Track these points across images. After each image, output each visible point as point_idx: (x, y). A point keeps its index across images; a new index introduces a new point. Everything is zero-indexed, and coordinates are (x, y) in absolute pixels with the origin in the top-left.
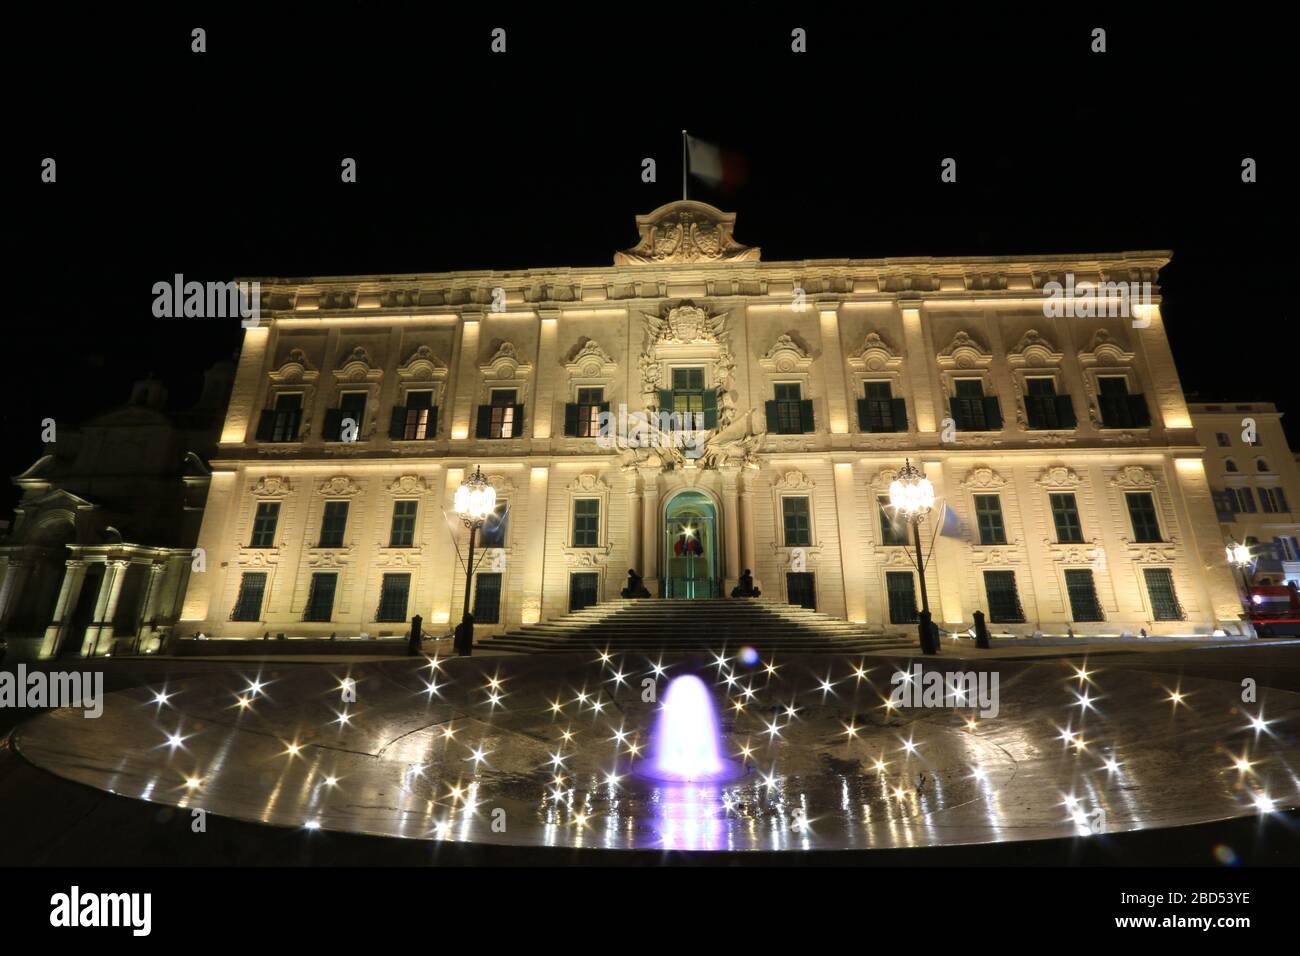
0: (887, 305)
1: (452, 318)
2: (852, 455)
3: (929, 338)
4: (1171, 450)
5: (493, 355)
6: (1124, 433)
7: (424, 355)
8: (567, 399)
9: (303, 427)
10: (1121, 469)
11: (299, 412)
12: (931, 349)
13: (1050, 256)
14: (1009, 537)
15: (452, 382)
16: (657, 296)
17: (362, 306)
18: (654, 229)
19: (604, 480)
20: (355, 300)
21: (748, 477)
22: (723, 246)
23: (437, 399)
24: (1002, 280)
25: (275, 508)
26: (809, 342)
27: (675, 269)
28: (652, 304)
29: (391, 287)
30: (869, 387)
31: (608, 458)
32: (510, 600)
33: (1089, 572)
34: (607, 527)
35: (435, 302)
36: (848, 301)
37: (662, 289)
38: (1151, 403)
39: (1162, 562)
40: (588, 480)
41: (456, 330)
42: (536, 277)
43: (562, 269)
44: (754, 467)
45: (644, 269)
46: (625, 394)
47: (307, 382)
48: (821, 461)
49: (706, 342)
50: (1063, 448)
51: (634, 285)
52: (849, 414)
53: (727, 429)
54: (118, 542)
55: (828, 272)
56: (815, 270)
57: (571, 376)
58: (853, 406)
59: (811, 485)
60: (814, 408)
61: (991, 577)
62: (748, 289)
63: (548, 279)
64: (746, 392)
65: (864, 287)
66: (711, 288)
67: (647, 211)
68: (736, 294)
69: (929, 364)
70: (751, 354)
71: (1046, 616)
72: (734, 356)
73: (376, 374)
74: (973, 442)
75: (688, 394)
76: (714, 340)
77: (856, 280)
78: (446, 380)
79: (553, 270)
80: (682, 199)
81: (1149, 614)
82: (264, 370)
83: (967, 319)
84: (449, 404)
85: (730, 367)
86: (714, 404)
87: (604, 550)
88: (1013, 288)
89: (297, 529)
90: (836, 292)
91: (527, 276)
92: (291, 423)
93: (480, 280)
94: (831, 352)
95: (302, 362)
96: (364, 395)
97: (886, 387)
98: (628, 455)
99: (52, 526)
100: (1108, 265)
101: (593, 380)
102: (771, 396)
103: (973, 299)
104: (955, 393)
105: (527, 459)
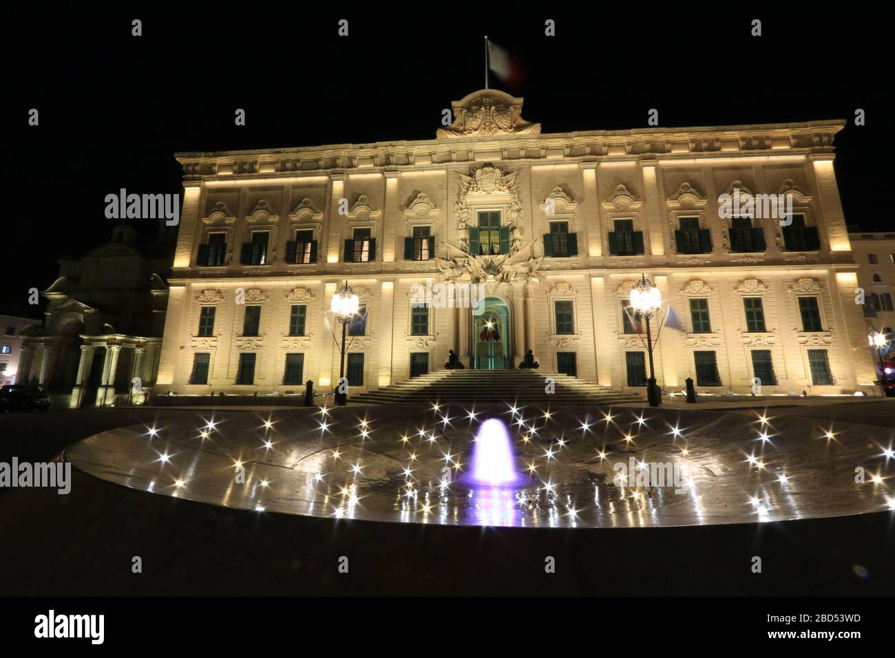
0: (632, 164)
1: (324, 178)
2: (604, 271)
3: (662, 190)
4: (834, 266)
5: (354, 204)
6: (801, 255)
7: (306, 205)
8: (406, 235)
9: (228, 255)
10: (796, 280)
11: (224, 246)
12: (663, 196)
13: (753, 126)
14: (713, 328)
15: (326, 223)
16: (467, 160)
17: (262, 171)
18: (465, 111)
20: (257, 167)
21: (531, 287)
22: (514, 123)
23: (316, 235)
24: (717, 144)
25: (213, 310)
26: (575, 192)
27: (479, 141)
28: (464, 166)
29: (283, 157)
30: (617, 223)
31: (434, 274)
32: (370, 370)
33: (768, 352)
34: (434, 322)
35: (312, 167)
36: (603, 162)
37: (471, 156)
38: (821, 233)
39: (821, 345)
41: (328, 187)
42: (382, 149)
43: (400, 142)
44: (536, 280)
45: (458, 141)
46: (446, 231)
47: (228, 225)
48: (582, 276)
49: (502, 192)
50: (755, 266)
51: (450, 152)
52: (602, 243)
53: (516, 254)
54: (112, 333)
55: (590, 140)
56: (580, 139)
57: (408, 218)
58: (606, 237)
59: (574, 292)
60: (578, 238)
61: (698, 356)
62: (532, 154)
63: (390, 149)
64: (530, 228)
65: (616, 151)
66: (505, 154)
68: (523, 158)
69: (661, 207)
70: (534, 201)
71: (736, 381)
72: (521, 202)
73: (274, 219)
74: (690, 262)
75: (489, 230)
76: (507, 191)
77: (610, 146)
78: (322, 223)
79: (393, 143)
80: (485, 88)
81: (810, 380)
82: (199, 217)
83: (690, 173)
84: (324, 239)
85: (519, 211)
86: (508, 237)
87: (432, 337)
88: (725, 150)
89: (228, 326)
90: (595, 154)
91: (376, 147)
92: (219, 254)
93: (344, 151)
94: (591, 199)
95: (224, 211)
96: (268, 233)
97: (629, 223)
98: (448, 273)
99: (69, 324)
100: (797, 132)
101: (423, 221)
102: (548, 230)
103: (695, 158)
104: (679, 227)
105: (379, 276)
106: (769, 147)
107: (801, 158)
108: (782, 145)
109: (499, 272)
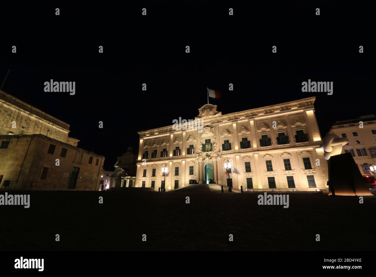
0: (247, 120)
1: (169, 134)
2: (239, 154)
3: (256, 125)
4: (314, 146)
5: (175, 140)
6: (302, 143)
7: (165, 142)
8: (188, 147)
9: (149, 156)
10: (302, 152)
11: (148, 154)
12: (256, 129)
13: (283, 103)
14: (274, 170)
15: (169, 146)
17: (155, 134)
18: (202, 111)
19: (194, 162)
21: (218, 160)
22: (214, 113)
23: (167, 150)
24: (273, 111)
25: (146, 170)
26: (231, 131)
27: (205, 119)
29: (159, 130)
30: (243, 139)
31: (195, 158)
32: (180, 185)
33: (292, 177)
34: (195, 171)
35: (166, 132)
36: (239, 121)
38: (310, 135)
39: (311, 174)
40: (191, 163)
41: (170, 136)
44: (219, 158)
46: (197, 145)
47: (149, 148)
48: (233, 156)
49: (210, 133)
50: (287, 148)
52: (239, 145)
53: (215, 150)
54: (128, 176)
55: (234, 115)
56: (231, 115)
57: (188, 143)
58: (239, 143)
59: (231, 161)
60: (231, 144)
61: (269, 179)
62: (219, 121)
64: (219, 143)
65: (242, 117)
66: (212, 122)
67: (200, 108)
68: (216, 123)
69: (255, 132)
70: (220, 135)
71: (282, 187)
72: (216, 135)
73: (158, 146)
74: (265, 149)
75: (208, 144)
76: (212, 133)
77: (240, 116)
78: (168, 146)
80: (207, 104)
81: (308, 186)
82: (143, 147)
83: (265, 121)
84: (169, 150)
85: (215, 138)
86: (212, 146)
87: (194, 175)
88: (275, 112)
89: (149, 173)
90: (236, 119)
92: (147, 156)
94: (235, 132)
95: (148, 145)
96: (157, 150)
97: (246, 139)
98: (197, 157)
99: (119, 174)
100: (299, 103)
101: (191, 143)
102: (223, 143)
103: (266, 116)
104: (261, 138)
105: (182, 159)
106: (290, 109)
107: (302, 111)
108: (295, 107)
109: (210, 156)
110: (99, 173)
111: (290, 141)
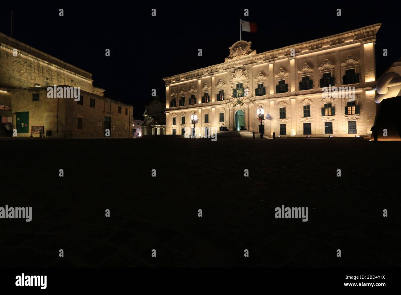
0: (287, 59)
1: (196, 79)
2: (274, 99)
3: (297, 66)
4: (365, 89)
5: (203, 86)
6: (350, 85)
7: (193, 88)
8: (217, 94)
9: (177, 104)
11: (176, 101)
12: (297, 69)
13: (335, 35)
14: (311, 115)
16: (233, 68)
17: (182, 80)
18: (233, 50)
19: (224, 109)
20: (180, 79)
21: (250, 106)
22: (248, 51)
23: (196, 96)
24: (320, 45)
25: (175, 118)
26: (266, 73)
27: (236, 61)
28: (232, 70)
29: (186, 75)
30: (280, 82)
31: (225, 104)
33: (331, 123)
34: (225, 118)
35: (192, 77)
36: (276, 60)
37: (234, 66)
39: (354, 119)
40: (221, 109)
41: (197, 81)
42: (209, 68)
43: (214, 66)
44: (252, 104)
45: (231, 62)
46: (228, 91)
47: (176, 96)
48: (267, 101)
49: (243, 77)
51: (228, 66)
52: (274, 89)
53: (248, 96)
54: (158, 124)
55: (271, 53)
56: (268, 54)
57: (218, 88)
58: (275, 87)
59: (264, 107)
60: (266, 89)
61: (305, 125)
62: (253, 62)
63: (212, 68)
64: (252, 87)
65: (281, 55)
66: (244, 63)
67: (231, 47)
68: (250, 64)
69: (295, 74)
70: (253, 78)
71: (318, 133)
72: (249, 79)
73: (186, 93)
74: (305, 93)
75: (240, 89)
76: (244, 76)
77: (278, 54)
78: (196, 92)
79: (212, 66)
80: (240, 40)
81: (347, 132)
82: (170, 94)
83: (308, 59)
84: (198, 97)
85: (248, 82)
86: (244, 91)
87: (225, 122)
88: (324, 47)
89: (178, 121)
90: (273, 58)
91: (208, 68)
92: (175, 104)
93: (200, 71)
94: (271, 74)
95: (174, 92)
96: (184, 97)
97: (284, 81)
98: (228, 104)
99: (149, 123)
100: (356, 33)
101: (222, 89)
102: (257, 87)
103: (311, 53)
104: (301, 80)
105: (211, 106)
106: (343, 42)
107: (359, 44)
108: (350, 40)
109: (241, 102)
110: (130, 123)
111: (336, 82)
